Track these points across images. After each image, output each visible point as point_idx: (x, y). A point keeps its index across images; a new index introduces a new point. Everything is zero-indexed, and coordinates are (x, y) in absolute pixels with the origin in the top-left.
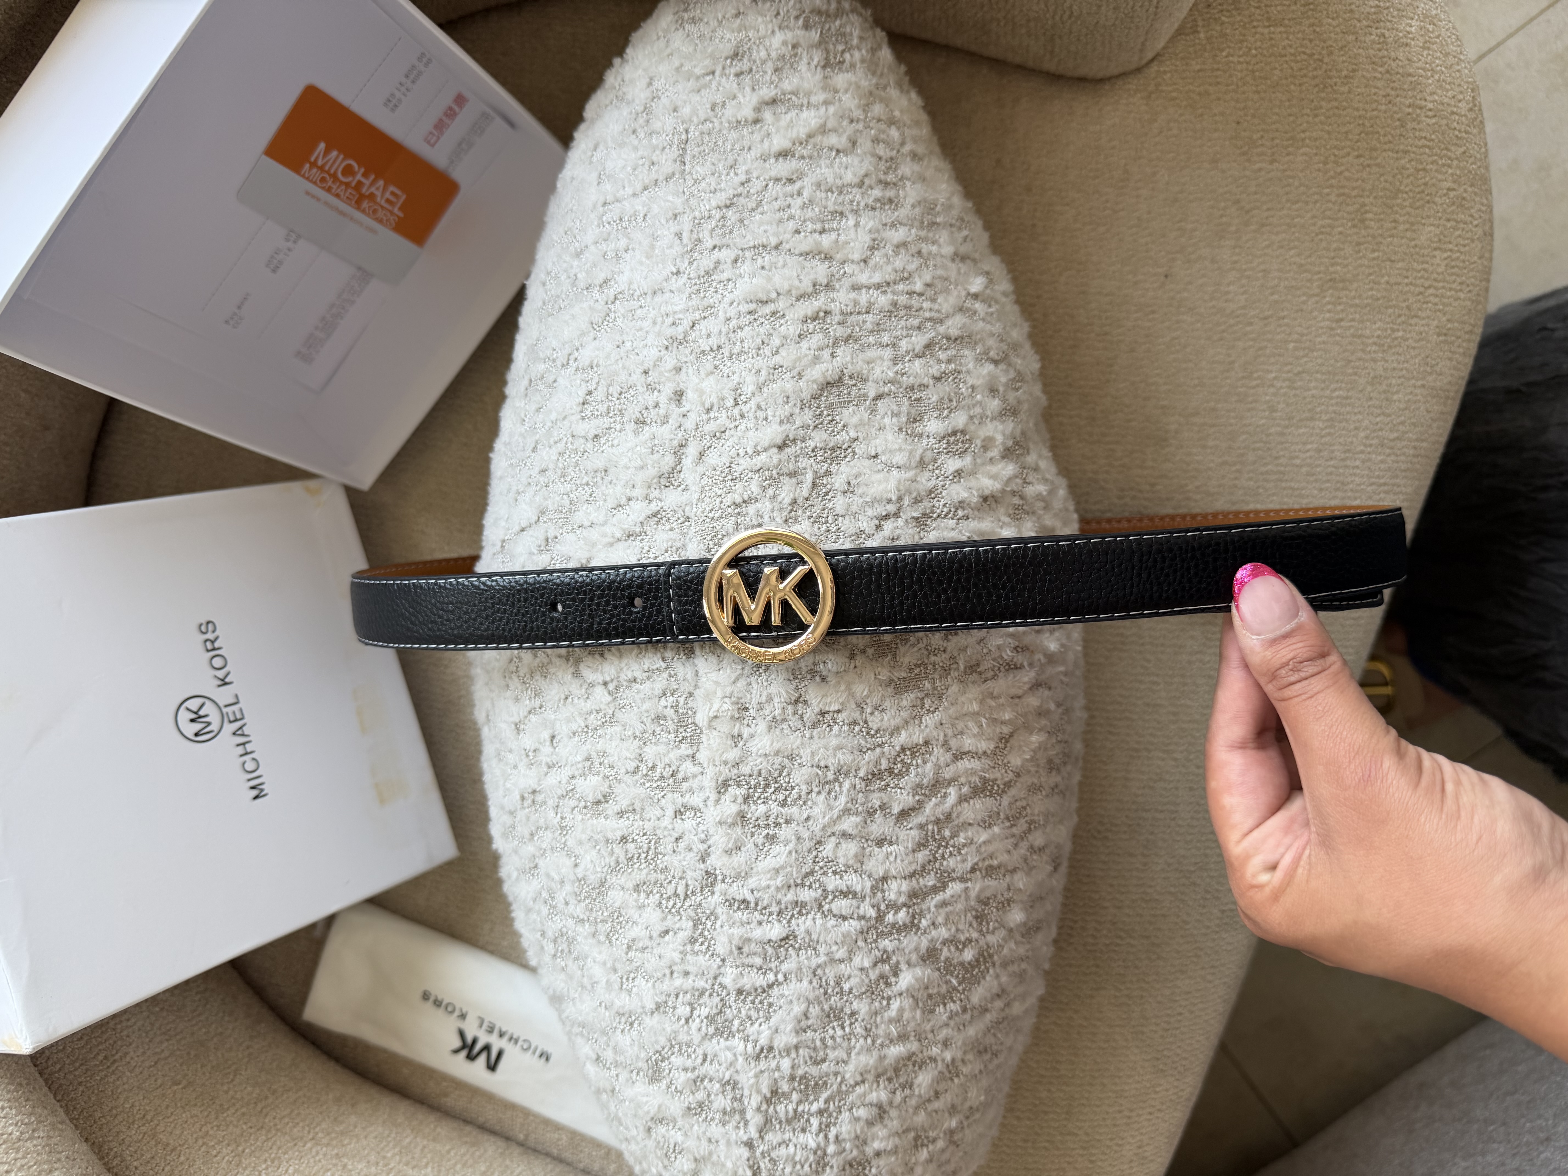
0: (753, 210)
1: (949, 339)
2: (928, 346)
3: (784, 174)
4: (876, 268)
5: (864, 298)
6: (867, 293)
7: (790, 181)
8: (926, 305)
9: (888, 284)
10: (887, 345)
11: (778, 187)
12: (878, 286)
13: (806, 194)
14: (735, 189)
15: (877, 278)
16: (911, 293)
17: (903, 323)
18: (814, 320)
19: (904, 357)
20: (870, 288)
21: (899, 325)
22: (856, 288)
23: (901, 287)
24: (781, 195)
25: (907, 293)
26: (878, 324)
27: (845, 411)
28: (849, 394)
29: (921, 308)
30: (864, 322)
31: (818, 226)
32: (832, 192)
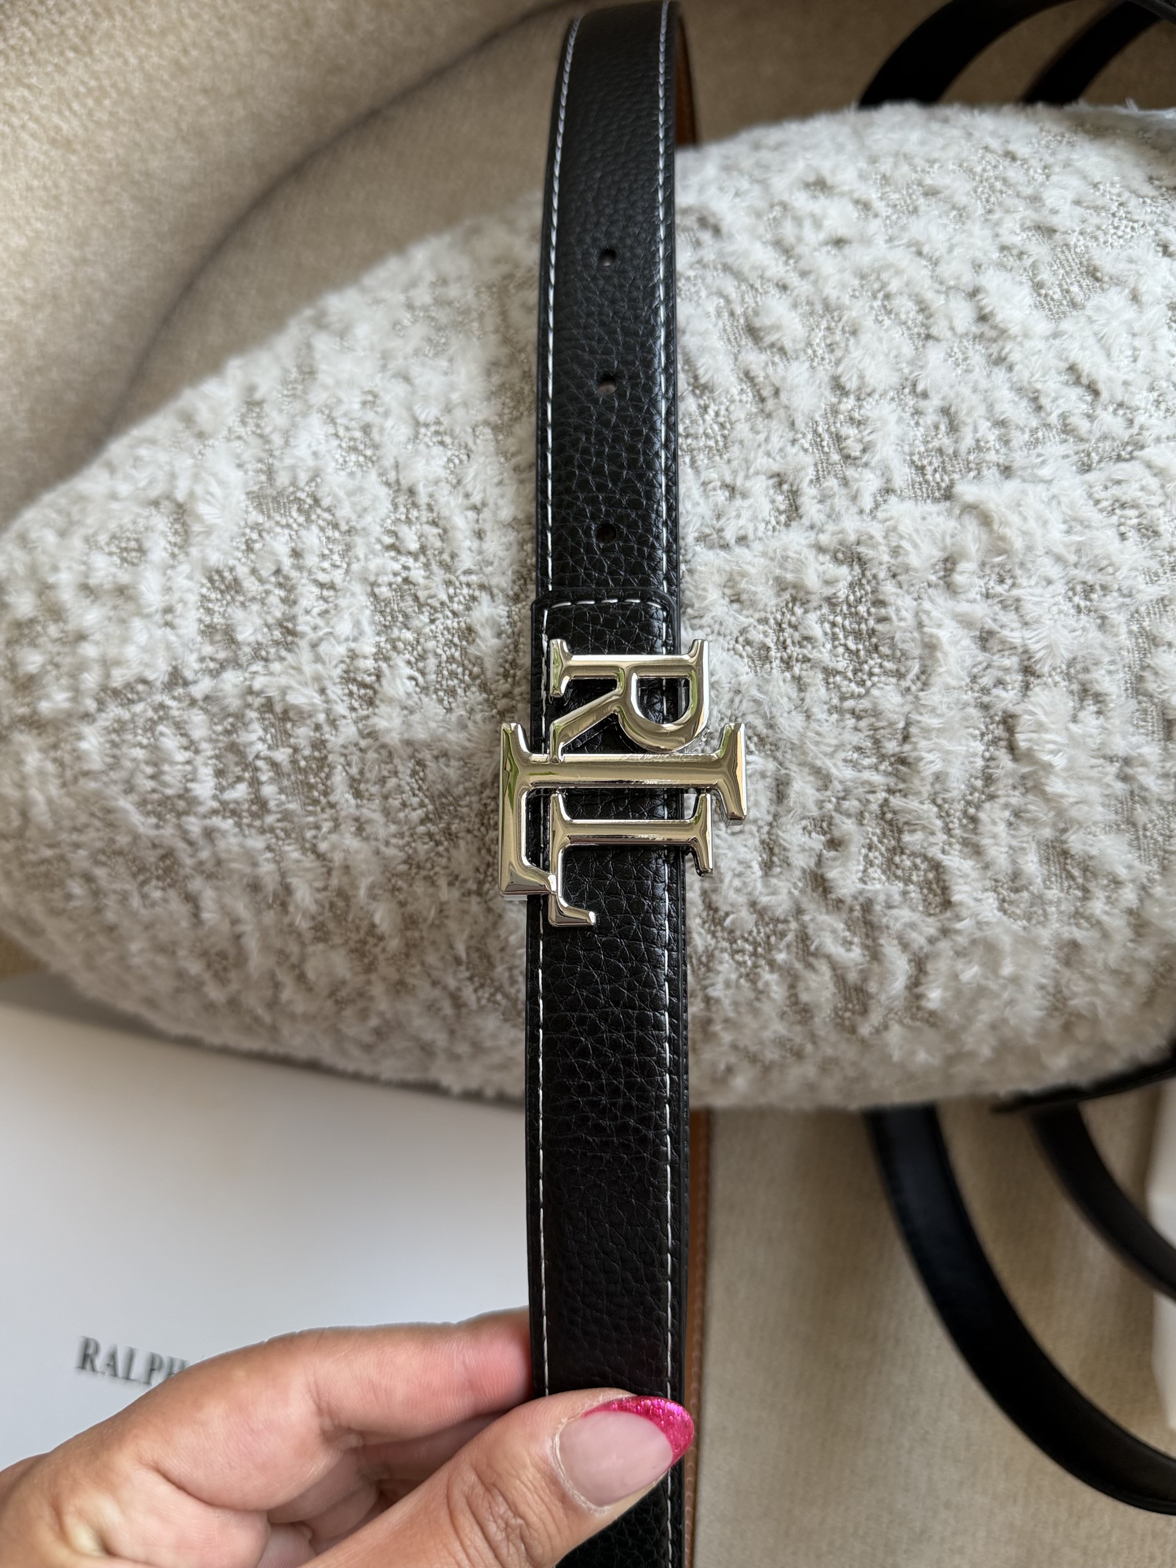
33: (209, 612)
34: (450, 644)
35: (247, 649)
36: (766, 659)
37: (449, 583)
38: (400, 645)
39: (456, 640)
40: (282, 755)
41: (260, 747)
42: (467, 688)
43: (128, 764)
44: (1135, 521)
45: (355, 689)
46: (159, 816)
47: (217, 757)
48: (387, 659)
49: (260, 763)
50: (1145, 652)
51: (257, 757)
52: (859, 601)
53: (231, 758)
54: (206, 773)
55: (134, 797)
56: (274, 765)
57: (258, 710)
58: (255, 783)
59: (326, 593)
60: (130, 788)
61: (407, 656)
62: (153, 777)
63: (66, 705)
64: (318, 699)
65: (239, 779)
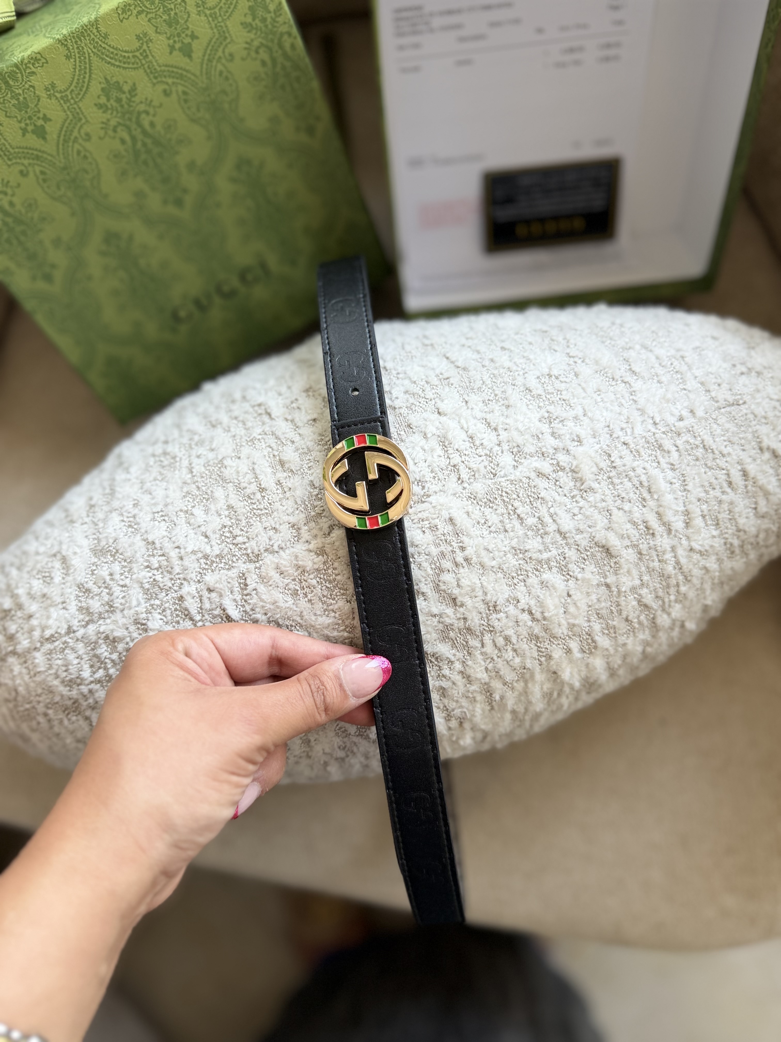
0: (706, 465)
1: (653, 618)
2: (646, 606)
3: (733, 479)
4: (689, 557)
5: (668, 556)
6: (672, 557)
7: (730, 483)
8: (672, 598)
9: (681, 569)
10: (642, 581)
11: (724, 477)
12: (678, 563)
13: (724, 497)
14: (717, 449)
15: (683, 561)
16: (678, 585)
17: (658, 586)
18: (646, 527)
19: (636, 593)
20: (675, 557)
21: (656, 583)
22: (673, 549)
23: (681, 577)
24: (720, 481)
25: (677, 583)
26: (653, 570)
27: (593, 566)
28: (605, 565)
29: (670, 595)
30: (653, 561)
31: (706, 512)
32: (729, 514)
33: (80, 601)
34: (174, 603)
35: (96, 615)
36: (297, 594)
37: (172, 579)
38: (155, 607)
39: (177, 602)
40: (115, 656)
41: (106, 654)
42: (184, 620)
43: (55, 667)
44: (428, 525)
45: (139, 626)
46: (70, 686)
47: (90, 660)
48: (150, 613)
49: (107, 660)
50: (438, 575)
51: (105, 658)
52: (328, 568)
53: (95, 660)
54: (86, 667)
55: (58, 680)
56: (113, 661)
57: (103, 639)
58: (106, 669)
59: (124, 589)
60: (57, 676)
61: (158, 611)
62: (66, 671)
63: (28, 645)
64: (126, 633)
65: (100, 668)
